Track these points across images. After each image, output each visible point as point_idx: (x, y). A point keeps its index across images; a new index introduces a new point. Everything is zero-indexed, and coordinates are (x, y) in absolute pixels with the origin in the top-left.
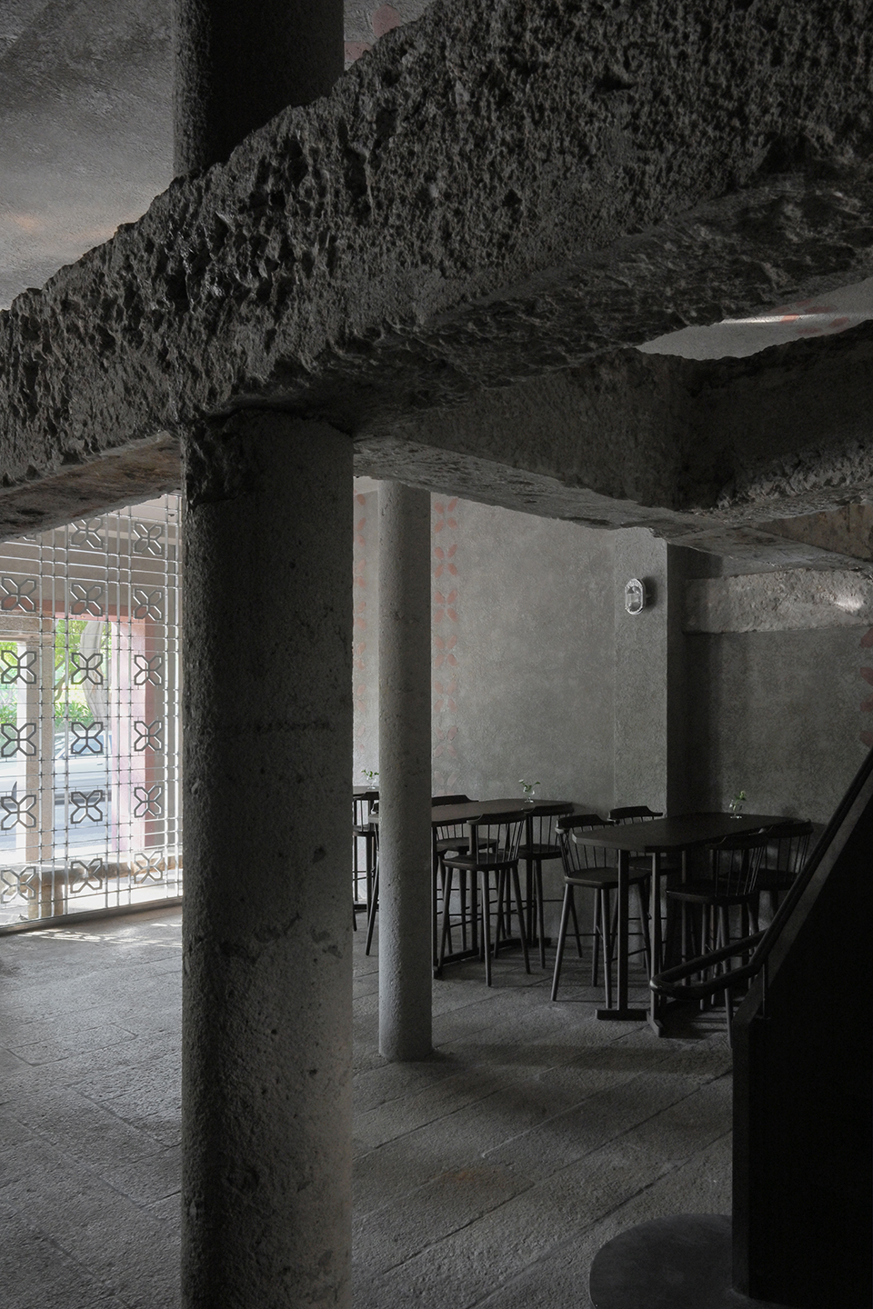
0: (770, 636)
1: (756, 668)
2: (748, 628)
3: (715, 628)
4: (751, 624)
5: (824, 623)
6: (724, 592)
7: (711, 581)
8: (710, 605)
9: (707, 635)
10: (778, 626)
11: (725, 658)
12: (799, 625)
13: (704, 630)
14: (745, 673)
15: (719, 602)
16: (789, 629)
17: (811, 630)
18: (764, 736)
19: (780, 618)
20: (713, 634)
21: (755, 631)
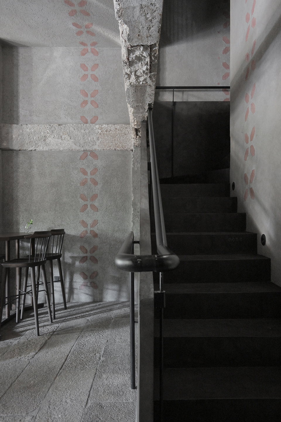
0: (42, 153)
1: (36, 167)
2: (33, 148)
3: (16, 147)
4: (34, 147)
5: (66, 148)
6: (21, 131)
7: (15, 125)
8: (14, 136)
9: (12, 150)
10: (46, 148)
11: (21, 162)
12: (55, 149)
13: (11, 148)
14: (31, 169)
15: (19, 135)
16: (51, 150)
17: (60, 151)
18: (39, 197)
19: (47, 145)
20: (15, 150)
21: (35, 150)
